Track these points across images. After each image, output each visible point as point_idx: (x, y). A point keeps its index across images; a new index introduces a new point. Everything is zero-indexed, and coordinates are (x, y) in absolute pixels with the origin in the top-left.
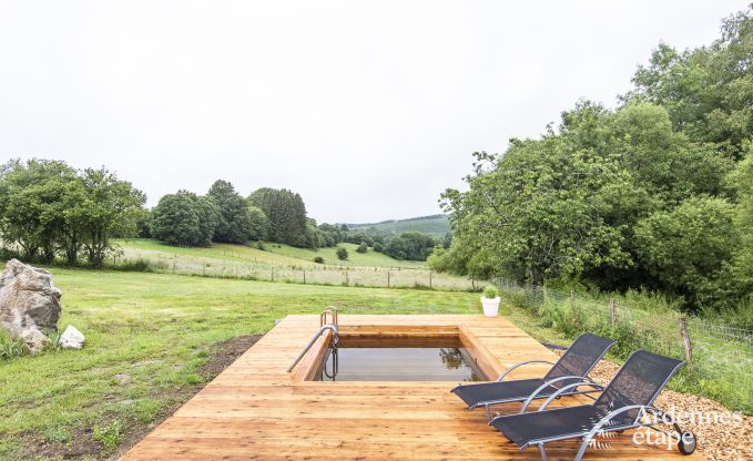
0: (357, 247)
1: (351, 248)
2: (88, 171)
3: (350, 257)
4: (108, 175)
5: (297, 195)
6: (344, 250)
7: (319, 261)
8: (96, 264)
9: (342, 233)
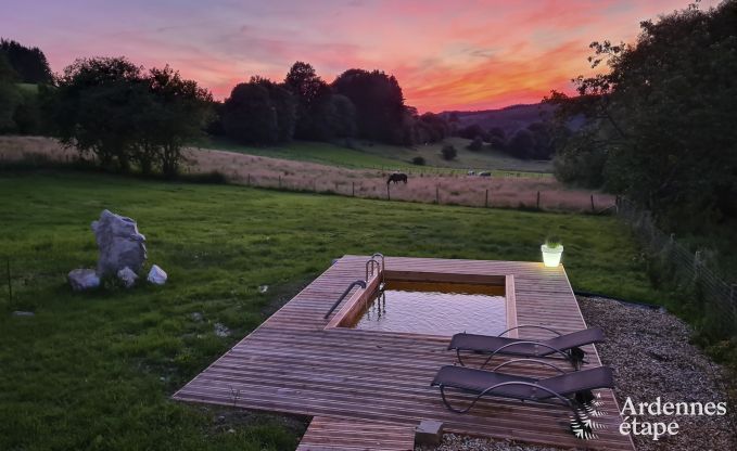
0: (468, 142)
1: (460, 143)
2: (153, 71)
3: (459, 156)
4: (173, 75)
5: (393, 78)
6: (451, 147)
7: (419, 162)
8: (171, 176)
9: (450, 124)
